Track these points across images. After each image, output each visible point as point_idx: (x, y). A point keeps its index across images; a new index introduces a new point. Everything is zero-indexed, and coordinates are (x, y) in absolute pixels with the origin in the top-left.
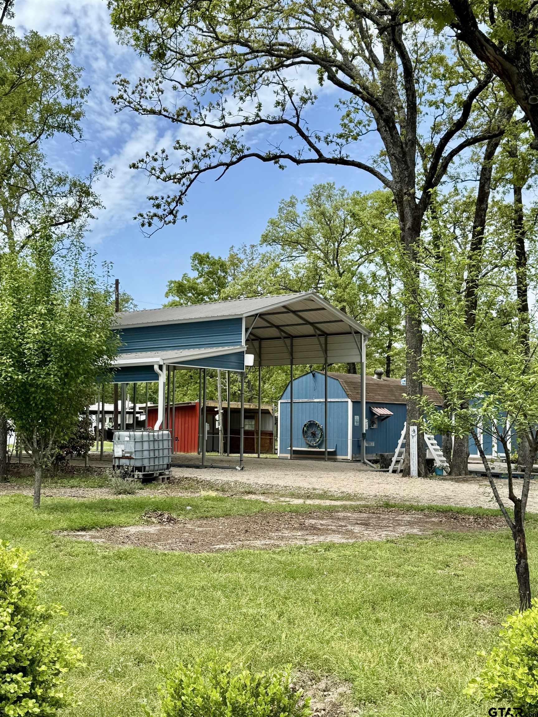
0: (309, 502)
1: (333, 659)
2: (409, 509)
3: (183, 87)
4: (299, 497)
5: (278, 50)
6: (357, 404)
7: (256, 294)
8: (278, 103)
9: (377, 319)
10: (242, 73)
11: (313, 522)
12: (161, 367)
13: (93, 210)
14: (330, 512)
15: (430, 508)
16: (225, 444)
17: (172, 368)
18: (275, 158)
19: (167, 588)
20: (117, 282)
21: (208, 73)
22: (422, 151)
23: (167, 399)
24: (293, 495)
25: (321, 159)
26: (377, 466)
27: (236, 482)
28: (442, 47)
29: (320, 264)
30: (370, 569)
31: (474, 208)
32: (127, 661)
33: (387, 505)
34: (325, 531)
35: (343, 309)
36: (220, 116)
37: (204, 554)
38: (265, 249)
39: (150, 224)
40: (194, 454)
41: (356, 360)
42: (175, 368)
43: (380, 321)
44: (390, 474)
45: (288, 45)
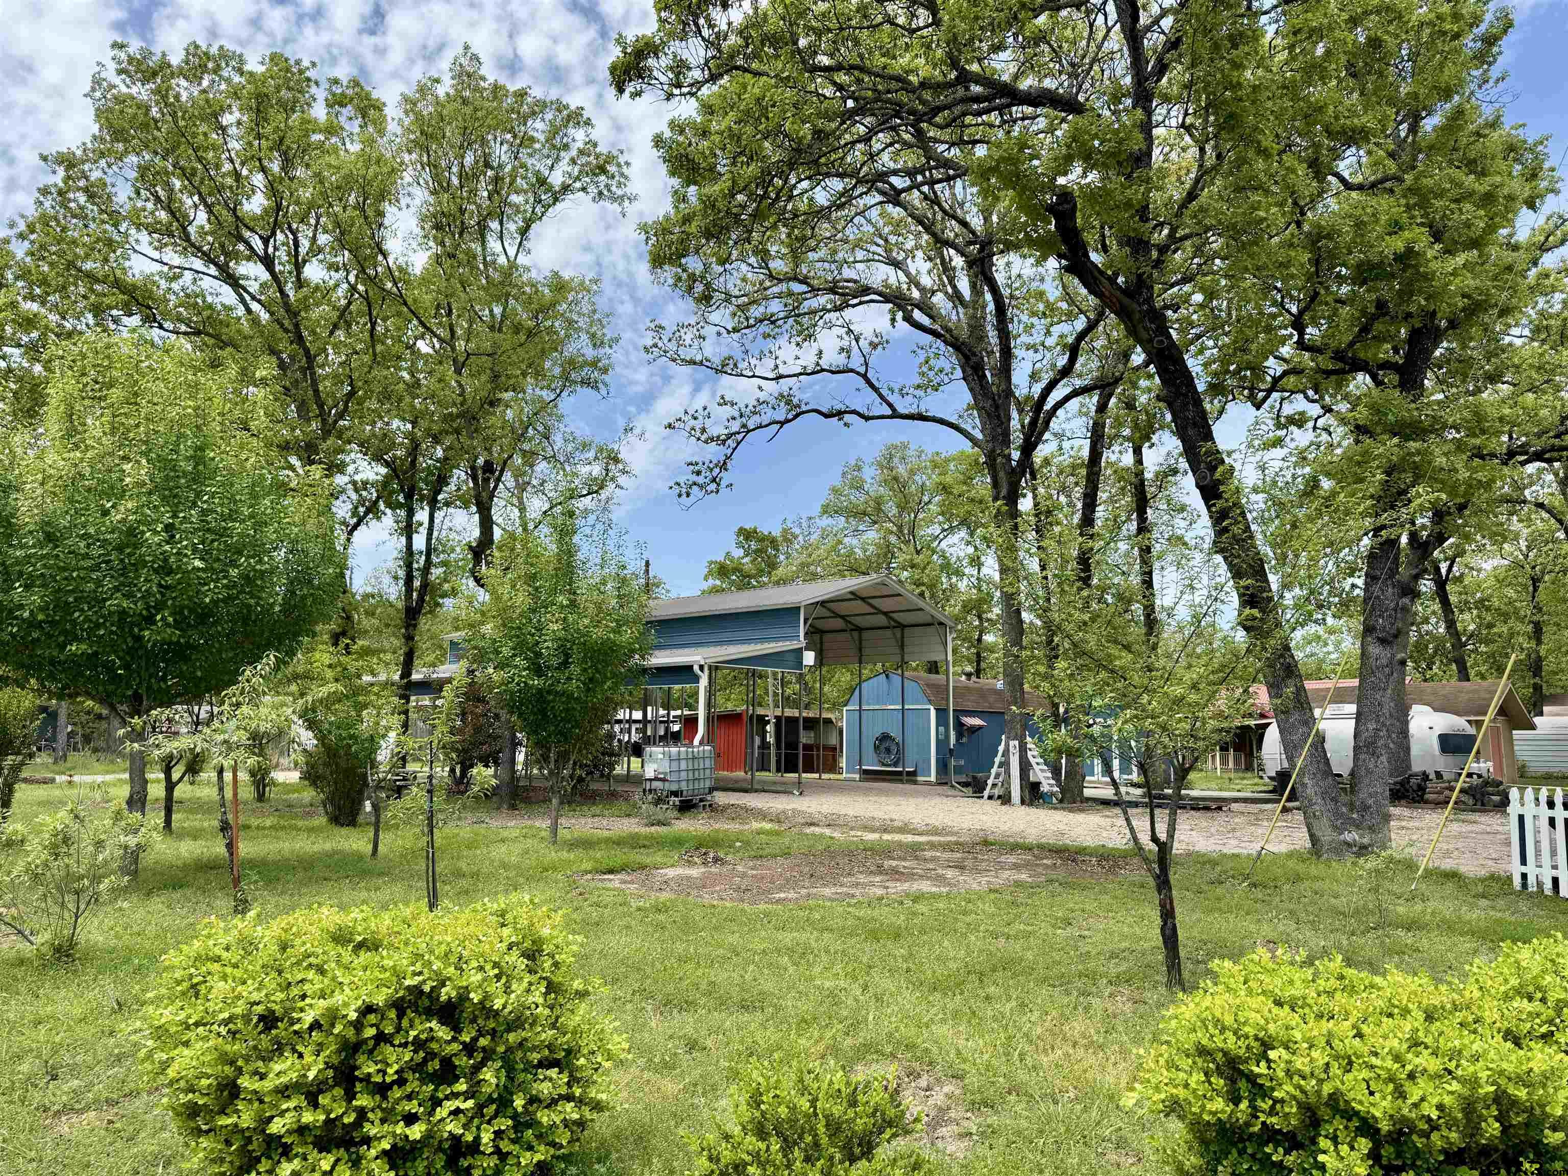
0: (886, 837)
1: (935, 1050)
2: (1015, 847)
3: (729, 332)
4: (873, 830)
5: (843, 288)
6: (942, 713)
7: (814, 577)
8: (842, 349)
9: (964, 607)
10: (798, 315)
11: (894, 863)
12: (701, 668)
13: (622, 480)
14: (914, 850)
15: (1041, 847)
16: (778, 762)
17: (714, 669)
18: (839, 414)
19: (721, 951)
20: (647, 564)
21: (758, 316)
22: (1018, 403)
23: (709, 705)
24: (865, 828)
25: (895, 415)
26: (969, 791)
27: (794, 810)
28: (1042, 280)
29: (893, 539)
30: (972, 928)
31: (1084, 472)
32: (677, 1047)
33: (986, 843)
34: (910, 876)
35: (922, 594)
36: (772, 366)
37: (762, 907)
38: (826, 522)
39: (688, 495)
40: (741, 774)
41: (938, 657)
42: (717, 668)
43: (967, 607)
44: (985, 801)
45: (855, 281)
